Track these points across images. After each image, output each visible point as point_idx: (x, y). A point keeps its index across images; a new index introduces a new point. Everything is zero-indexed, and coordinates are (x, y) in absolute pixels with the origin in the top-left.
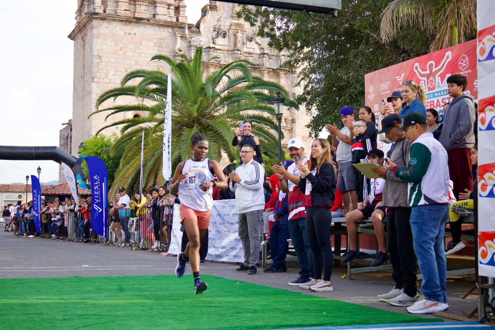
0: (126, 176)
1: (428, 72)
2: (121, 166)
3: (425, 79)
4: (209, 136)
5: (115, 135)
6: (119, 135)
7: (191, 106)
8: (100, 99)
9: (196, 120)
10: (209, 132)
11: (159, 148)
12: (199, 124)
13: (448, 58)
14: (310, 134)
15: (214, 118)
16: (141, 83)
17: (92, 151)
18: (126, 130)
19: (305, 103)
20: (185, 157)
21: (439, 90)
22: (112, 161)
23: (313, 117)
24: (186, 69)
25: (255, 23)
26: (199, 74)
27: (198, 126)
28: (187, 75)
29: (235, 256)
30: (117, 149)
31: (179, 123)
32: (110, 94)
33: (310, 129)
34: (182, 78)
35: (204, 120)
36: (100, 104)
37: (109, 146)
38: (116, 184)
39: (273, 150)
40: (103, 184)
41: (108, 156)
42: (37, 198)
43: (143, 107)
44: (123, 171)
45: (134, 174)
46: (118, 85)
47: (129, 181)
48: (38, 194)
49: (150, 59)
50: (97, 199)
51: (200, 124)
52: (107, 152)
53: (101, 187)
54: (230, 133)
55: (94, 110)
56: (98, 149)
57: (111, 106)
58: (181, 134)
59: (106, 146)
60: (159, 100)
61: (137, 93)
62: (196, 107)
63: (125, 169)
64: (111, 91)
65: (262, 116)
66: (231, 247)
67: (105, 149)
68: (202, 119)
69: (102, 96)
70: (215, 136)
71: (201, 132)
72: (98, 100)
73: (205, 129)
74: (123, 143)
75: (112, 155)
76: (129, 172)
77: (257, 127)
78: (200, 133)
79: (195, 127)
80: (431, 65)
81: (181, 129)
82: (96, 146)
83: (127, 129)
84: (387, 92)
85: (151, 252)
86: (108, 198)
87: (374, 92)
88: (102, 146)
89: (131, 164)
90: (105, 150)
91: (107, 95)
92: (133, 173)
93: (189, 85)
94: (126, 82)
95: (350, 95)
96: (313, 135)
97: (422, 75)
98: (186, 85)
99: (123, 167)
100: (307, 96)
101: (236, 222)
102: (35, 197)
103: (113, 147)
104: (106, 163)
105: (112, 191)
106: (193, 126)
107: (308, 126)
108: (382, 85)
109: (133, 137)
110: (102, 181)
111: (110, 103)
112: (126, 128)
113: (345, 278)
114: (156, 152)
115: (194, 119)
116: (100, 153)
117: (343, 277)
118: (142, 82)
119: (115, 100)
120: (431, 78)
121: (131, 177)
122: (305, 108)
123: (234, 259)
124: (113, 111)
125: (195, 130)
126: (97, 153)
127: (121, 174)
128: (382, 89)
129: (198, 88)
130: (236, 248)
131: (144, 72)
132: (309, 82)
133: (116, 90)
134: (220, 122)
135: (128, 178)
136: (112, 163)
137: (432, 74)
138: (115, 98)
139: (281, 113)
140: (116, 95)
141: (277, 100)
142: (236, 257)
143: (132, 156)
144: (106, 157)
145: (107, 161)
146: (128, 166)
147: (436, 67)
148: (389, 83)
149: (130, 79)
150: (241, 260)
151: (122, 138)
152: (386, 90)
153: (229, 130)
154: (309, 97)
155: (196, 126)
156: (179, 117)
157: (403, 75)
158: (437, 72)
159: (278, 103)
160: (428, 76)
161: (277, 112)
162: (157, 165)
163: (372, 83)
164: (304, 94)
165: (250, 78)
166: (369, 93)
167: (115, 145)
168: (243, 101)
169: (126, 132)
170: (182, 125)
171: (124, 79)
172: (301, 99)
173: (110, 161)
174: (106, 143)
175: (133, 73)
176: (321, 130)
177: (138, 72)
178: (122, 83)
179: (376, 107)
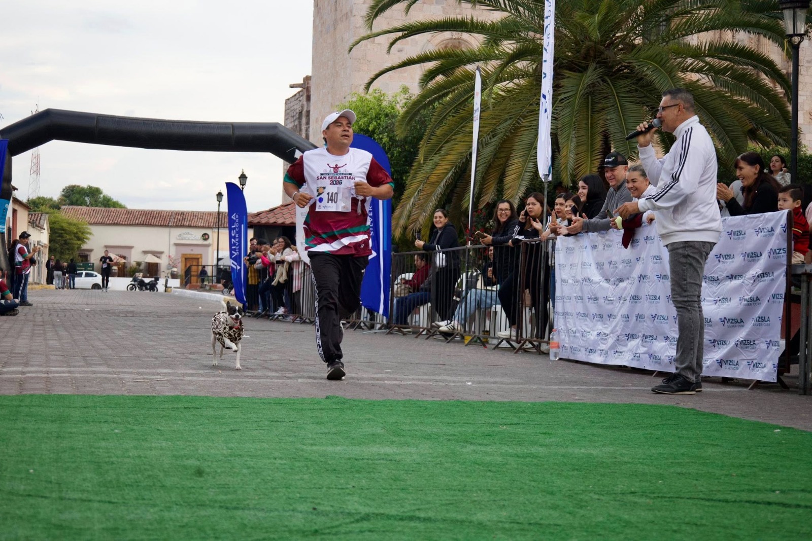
0: (433, 178)
2: (421, 157)
4: (624, 90)
5: (405, 90)
6: (416, 91)
7: (583, 18)
8: (377, 5)
9: (592, 53)
10: (622, 82)
11: (506, 116)
12: (598, 63)
15: (635, 51)
18: (431, 79)
27: (596, 68)
29: (721, 362)
30: (411, 120)
35: (609, 53)
36: (376, 16)
37: (393, 117)
38: (409, 198)
41: (392, 139)
42: (239, 232)
43: (472, 20)
44: (427, 168)
45: (450, 175)
47: (440, 190)
48: (240, 223)
51: (603, 63)
52: (389, 129)
54: (676, 80)
56: (370, 123)
57: (398, 24)
59: (387, 115)
60: (509, 9)
62: (597, 18)
63: (430, 164)
65: (744, 47)
66: (712, 339)
67: (384, 121)
68: (606, 53)
70: (636, 91)
71: (604, 81)
72: (373, 8)
73: (612, 76)
74: (424, 107)
75: (400, 134)
76: (440, 170)
78: (601, 83)
79: (591, 68)
82: (365, 115)
83: (434, 77)
85: (494, 349)
86: (392, 229)
88: (377, 117)
89: (443, 152)
90: (384, 125)
92: (447, 173)
99: (425, 160)
101: (724, 275)
102: (234, 229)
103: (404, 117)
105: (401, 213)
106: (585, 69)
109: (446, 94)
112: (431, 75)
114: (501, 126)
115: (588, 50)
116: (373, 132)
119: (409, 9)
121: (445, 180)
123: (717, 370)
125: (591, 76)
126: (367, 131)
127: (421, 176)
130: (724, 343)
134: (649, 58)
135: (438, 183)
136: (400, 153)
139: (799, 32)
141: (791, 1)
142: (724, 366)
143: (445, 135)
144: (385, 139)
145: (389, 149)
146: (437, 158)
150: (738, 372)
151: (423, 97)
153: (673, 74)
155: (592, 66)
159: (794, 8)
162: (502, 155)
167: (407, 113)
168: (702, 12)
169: (431, 84)
170: (560, 67)
173: (396, 152)
174: (387, 111)
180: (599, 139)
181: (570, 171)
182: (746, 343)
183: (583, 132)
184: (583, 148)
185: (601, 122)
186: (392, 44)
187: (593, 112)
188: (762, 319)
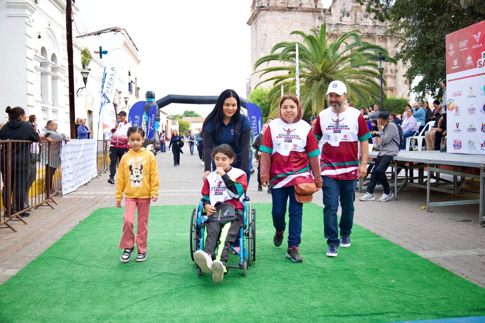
2: (271, 110)
6: (272, 87)
7: (317, 66)
8: (257, 64)
9: (322, 75)
14: (406, 81)
15: (335, 74)
16: (283, 52)
17: (255, 98)
19: (402, 59)
20: (314, 101)
23: (408, 69)
24: (315, 40)
25: (364, 3)
26: (324, 43)
28: (315, 44)
30: (270, 96)
31: (310, 78)
32: (263, 60)
33: (405, 78)
34: (312, 46)
35: (328, 75)
36: (257, 67)
39: (377, 94)
40: (259, 121)
41: (265, 102)
43: (285, 67)
46: (269, 54)
49: (290, 34)
50: (255, 131)
51: (325, 78)
52: (265, 99)
53: (257, 124)
55: (253, 72)
56: (259, 97)
57: (265, 68)
58: (312, 86)
59: (264, 95)
61: (280, 58)
62: (321, 66)
63: (275, 110)
64: (264, 58)
65: (370, 70)
67: (263, 97)
68: (326, 74)
69: (258, 62)
71: (326, 83)
72: (255, 65)
74: (274, 92)
75: (267, 101)
77: (366, 78)
79: (322, 80)
81: (311, 82)
82: (258, 95)
84: (465, 49)
87: (453, 50)
88: (261, 95)
91: (261, 61)
93: (318, 51)
94: (274, 51)
95: (436, 52)
96: (408, 82)
98: (315, 51)
100: (403, 54)
103: (268, 96)
104: (264, 106)
106: (320, 80)
107: (404, 76)
108: (461, 43)
110: (258, 120)
111: (264, 66)
112: (277, 82)
113: (424, 209)
115: (320, 74)
116: (260, 100)
117: (423, 208)
118: (284, 50)
122: (402, 63)
124: (265, 71)
125: (322, 82)
126: (259, 100)
127: (272, 114)
128: (461, 46)
129: (323, 52)
131: (286, 43)
132: (405, 44)
133: (267, 57)
134: (339, 76)
136: (267, 106)
138: (268, 62)
139: (382, 68)
141: (379, 58)
148: (467, 41)
149: (277, 48)
151: (274, 90)
152: (465, 47)
154: (405, 55)
156: (310, 74)
157: (480, 33)
159: (380, 60)
161: (379, 68)
163: (452, 42)
164: (401, 52)
165: (361, 43)
166: (449, 51)
167: (269, 95)
169: (276, 85)
170: (313, 79)
171: (273, 49)
172: (398, 57)
174: (264, 93)
175: (278, 45)
176: (414, 78)
177: (282, 43)
178: (271, 52)
179: (456, 62)
180: (323, 102)
181: (315, 112)
183: (319, 100)
184: (319, 105)
185: (324, 97)
186: (261, 76)
187: (322, 93)
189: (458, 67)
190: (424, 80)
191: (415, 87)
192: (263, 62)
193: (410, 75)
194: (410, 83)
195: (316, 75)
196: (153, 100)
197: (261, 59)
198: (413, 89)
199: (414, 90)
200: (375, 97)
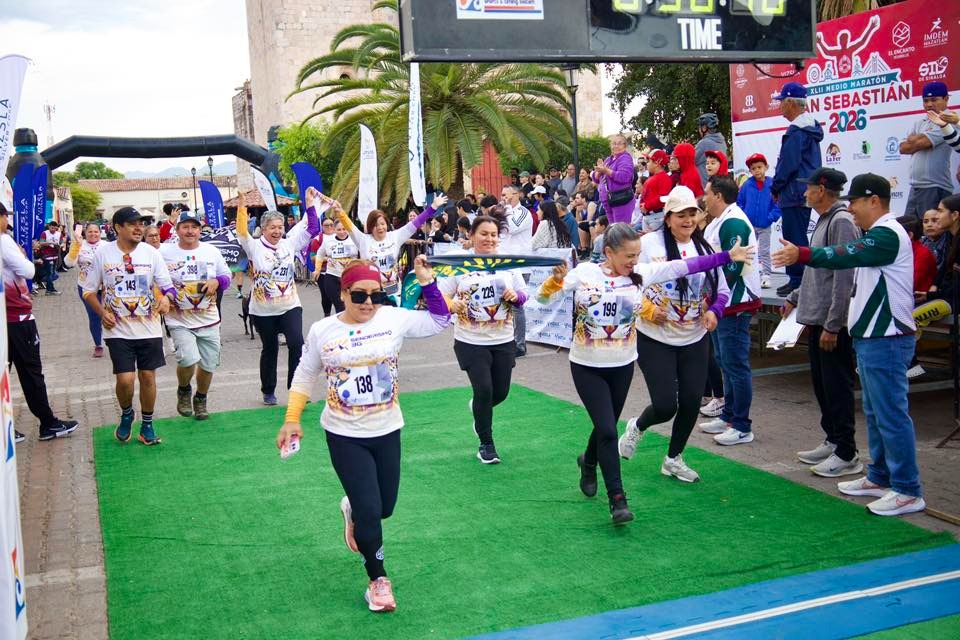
1: (839, 47)
2: (340, 170)
3: (834, 58)
4: (468, 121)
7: (438, 79)
8: (303, 74)
9: (445, 97)
10: (467, 115)
12: (450, 103)
13: (873, 26)
14: (613, 105)
15: (472, 93)
16: (361, 48)
17: (292, 147)
20: (435, 156)
21: (857, 77)
22: (323, 161)
23: (617, 81)
27: (449, 107)
29: (540, 334)
30: (331, 143)
32: (316, 65)
33: (612, 100)
35: (456, 96)
36: (302, 80)
37: (317, 139)
39: (561, 137)
41: (318, 155)
42: (217, 215)
44: (344, 179)
46: (327, 52)
48: (217, 208)
49: (372, 8)
51: (452, 103)
52: (316, 148)
55: (294, 89)
56: (302, 145)
57: (318, 82)
59: (313, 139)
60: (388, 70)
61: (356, 60)
62: (447, 80)
64: (317, 62)
67: (312, 143)
68: (454, 96)
69: (304, 70)
70: (476, 121)
71: (454, 115)
72: (300, 76)
73: (460, 111)
75: (323, 153)
77: (537, 103)
78: (453, 117)
79: (445, 108)
80: (844, 37)
82: (299, 140)
83: (342, 113)
87: (744, 76)
88: (307, 140)
90: (312, 146)
91: (312, 68)
94: (337, 45)
96: (617, 107)
97: (828, 53)
103: (328, 140)
106: (442, 107)
107: (610, 95)
111: (317, 77)
114: (390, 149)
115: (442, 96)
116: (305, 150)
118: (366, 43)
120: (845, 58)
122: (605, 69)
125: (446, 113)
126: (301, 150)
127: (341, 184)
130: (541, 322)
131: (363, 28)
133: (324, 59)
134: (482, 100)
137: (846, 52)
139: (575, 84)
140: (322, 67)
144: (313, 156)
145: (317, 161)
146: (350, 171)
147: (852, 40)
149: (343, 39)
151: (338, 128)
155: (446, 106)
158: (854, 48)
159: (571, 70)
160: (839, 55)
161: (569, 84)
166: (736, 77)
169: (341, 118)
171: (335, 41)
173: (322, 162)
174: (315, 136)
175: (347, 31)
176: (629, 101)
177: (355, 28)
178: (332, 46)
179: (749, 100)
180: (454, 157)
182: (554, 324)
183: (444, 153)
184: (444, 164)
185: (455, 145)
186: (316, 102)
187: (449, 138)
188: (562, 311)
189: (754, 110)
190: (651, 105)
191: (633, 118)
192: (315, 69)
193: (623, 93)
194: (622, 109)
195: (429, 96)
196: (32, 149)
197: (311, 64)
198: (629, 123)
199: (632, 126)
200: (558, 143)
